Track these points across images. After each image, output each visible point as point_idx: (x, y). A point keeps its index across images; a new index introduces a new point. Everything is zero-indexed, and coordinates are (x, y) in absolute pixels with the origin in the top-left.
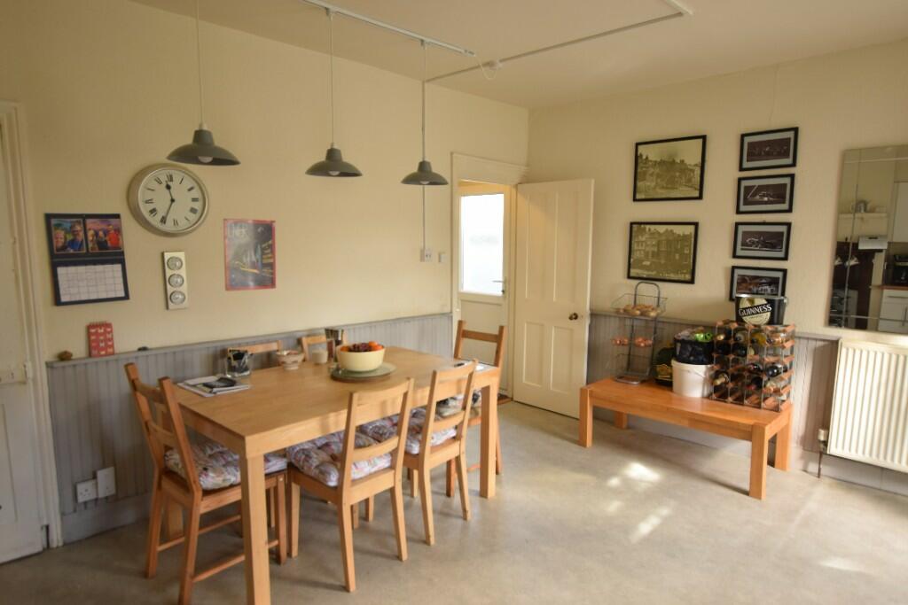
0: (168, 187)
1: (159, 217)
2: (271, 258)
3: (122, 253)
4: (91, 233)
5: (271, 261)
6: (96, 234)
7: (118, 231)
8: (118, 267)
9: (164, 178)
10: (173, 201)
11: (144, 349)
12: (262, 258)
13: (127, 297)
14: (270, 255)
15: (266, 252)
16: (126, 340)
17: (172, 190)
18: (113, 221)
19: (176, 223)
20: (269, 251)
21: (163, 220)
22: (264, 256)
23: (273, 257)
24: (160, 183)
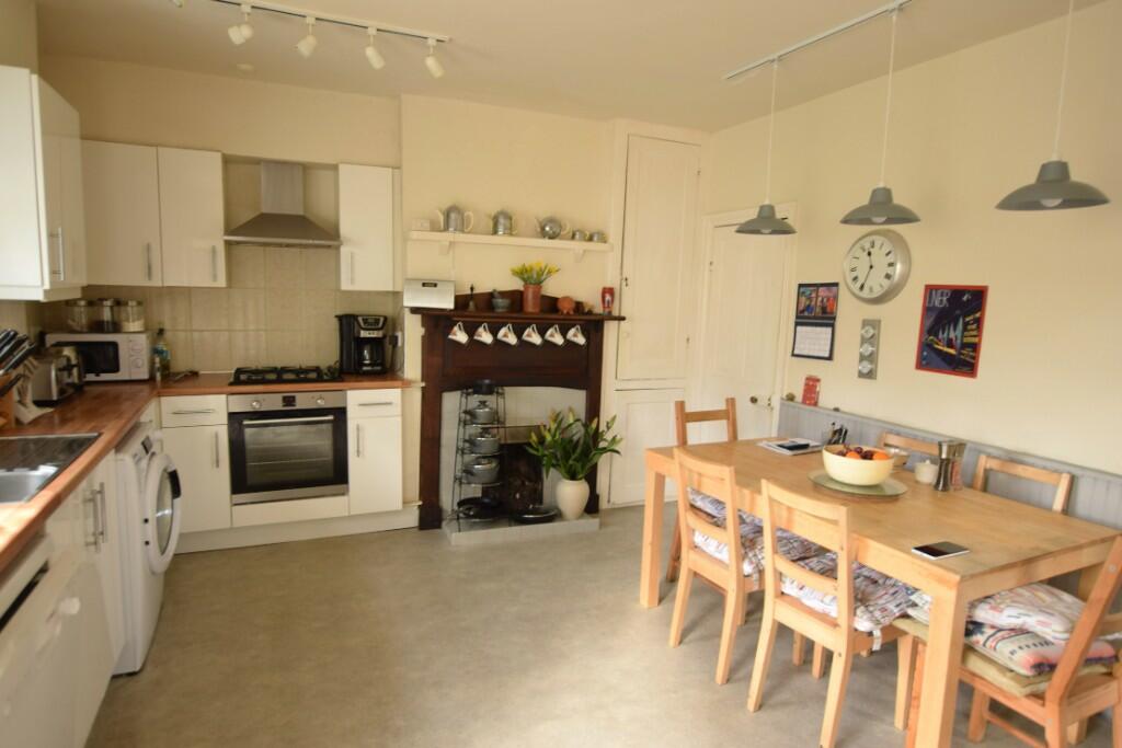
0: (869, 254)
1: (858, 285)
2: (975, 336)
3: (834, 318)
4: (820, 299)
5: (975, 340)
6: (822, 301)
7: (836, 298)
8: (829, 330)
9: (867, 246)
10: (871, 267)
11: (837, 410)
12: (963, 336)
13: (830, 358)
14: (975, 333)
15: (969, 327)
16: (827, 398)
17: (872, 256)
18: (834, 288)
19: (871, 289)
20: (974, 326)
21: (862, 287)
22: (966, 333)
23: (979, 335)
24: (864, 250)
